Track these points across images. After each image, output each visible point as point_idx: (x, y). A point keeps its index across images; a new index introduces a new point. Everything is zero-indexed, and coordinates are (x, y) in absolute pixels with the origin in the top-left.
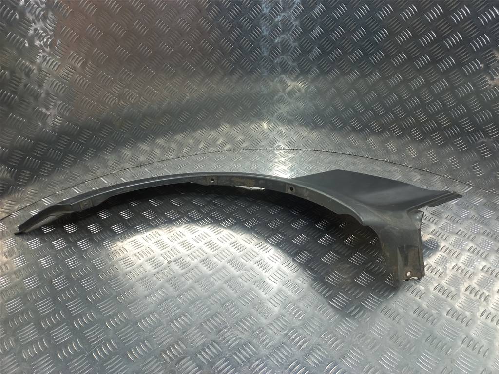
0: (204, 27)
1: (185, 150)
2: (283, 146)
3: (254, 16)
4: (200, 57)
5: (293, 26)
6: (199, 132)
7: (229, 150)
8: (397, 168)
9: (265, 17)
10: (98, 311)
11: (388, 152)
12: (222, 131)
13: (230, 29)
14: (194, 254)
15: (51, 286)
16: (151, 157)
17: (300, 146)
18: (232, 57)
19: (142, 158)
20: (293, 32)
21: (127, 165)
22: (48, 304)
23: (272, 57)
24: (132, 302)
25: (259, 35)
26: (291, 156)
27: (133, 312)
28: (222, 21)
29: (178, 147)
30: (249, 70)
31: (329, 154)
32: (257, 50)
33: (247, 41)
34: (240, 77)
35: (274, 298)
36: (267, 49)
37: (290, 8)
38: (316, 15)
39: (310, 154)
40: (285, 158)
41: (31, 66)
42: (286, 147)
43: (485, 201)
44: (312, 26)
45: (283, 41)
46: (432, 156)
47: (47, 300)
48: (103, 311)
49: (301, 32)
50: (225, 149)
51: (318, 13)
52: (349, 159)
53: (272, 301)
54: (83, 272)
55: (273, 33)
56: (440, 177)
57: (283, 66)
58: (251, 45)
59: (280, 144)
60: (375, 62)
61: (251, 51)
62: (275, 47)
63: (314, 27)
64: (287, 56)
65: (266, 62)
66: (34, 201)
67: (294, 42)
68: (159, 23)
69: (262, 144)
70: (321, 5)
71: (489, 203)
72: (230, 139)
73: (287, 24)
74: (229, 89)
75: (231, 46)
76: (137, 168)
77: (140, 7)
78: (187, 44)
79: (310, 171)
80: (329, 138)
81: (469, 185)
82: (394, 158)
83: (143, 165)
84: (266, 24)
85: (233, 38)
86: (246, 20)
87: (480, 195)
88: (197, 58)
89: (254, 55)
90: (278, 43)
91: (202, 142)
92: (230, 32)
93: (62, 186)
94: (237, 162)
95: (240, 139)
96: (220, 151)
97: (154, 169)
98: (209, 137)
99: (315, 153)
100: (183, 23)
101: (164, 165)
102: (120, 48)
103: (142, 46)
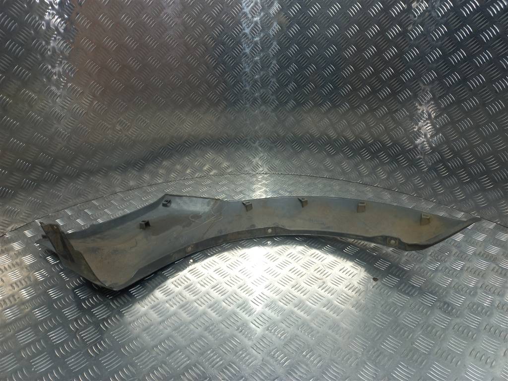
0: (192, 64)
1: (173, 175)
2: (265, 171)
3: (236, 55)
4: (188, 90)
6: (187, 158)
7: (215, 175)
8: (369, 189)
9: (246, 56)
11: (360, 174)
12: (209, 157)
13: (216, 65)
14: (178, 281)
15: (47, 296)
17: (281, 171)
18: (217, 90)
19: (132, 183)
20: (271, 69)
21: (118, 189)
23: (253, 90)
25: (241, 71)
26: (273, 179)
28: (208, 58)
29: (167, 171)
30: (233, 101)
31: (308, 177)
32: (240, 84)
33: (231, 76)
34: (225, 107)
36: (249, 83)
37: (268, 48)
39: (291, 177)
40: (268, 181)
41: (33, 95)
42: (269, 172)
44: (288, 63)
45: (262, 76)
46: (399, 177)
50: (212, 173)
52: (325, 181)
55: (254, 69)
56: (407, 196)
57: (264, 98)
58: (234, 80)
60: (344, 94)
61: (234, 85)
62: (256, 81)
64: (266, 89)
65: (247, 95)
66: (28, 222)
67: (273, 77)
68: (151, 60)
69: (247, 169)
72: (216, 166)
73: (266, 61)
74: (215, 118)
75: (216, 80)
76: (128, 192)
77: (134, 46)
78: (176, 78)
79: (290, 192)
80: (307, 163)
81: (432, 201)
82: (367, 180)
83: (133, 189)
84: (247, 62)
85: (218, 74)
86: (230, 58)
87: (443, 210)
88: (186, 91)
89: (237, 89)
90: (258, 78)
91: (189, 167)
92: (215, 68)
93: (55, 208)
94: (223, 186)
95: (225, 164)
96: (206, 176)
97: (144, 192)
98: (196, 163)
99: (295, 177)
100: (173, 60)
101: (153, 189)
102: (115, 81)
103: (135, 79)
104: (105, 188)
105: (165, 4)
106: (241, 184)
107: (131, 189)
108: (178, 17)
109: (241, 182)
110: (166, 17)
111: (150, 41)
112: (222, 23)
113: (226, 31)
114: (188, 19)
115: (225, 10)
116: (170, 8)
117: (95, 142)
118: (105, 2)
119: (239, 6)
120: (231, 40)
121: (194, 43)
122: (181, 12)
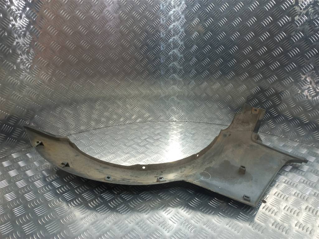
0: (125, 45)
1: (111, 122)
2: (175, 119)
3: (155, 39)
4: (122, 63)
5: (180, 45)
6: (120, 110)
7: (140, 122)
9: (162, 40)
10: (45, 231)
12: (136, 110)
13: (141, 46)
15: (12, 214)
16: (89, 126)
17: (186, 119)
18: (142, 63)
19: (82, 128)
20: (180, 48)
21: (72, 132)
22: (8, 226)
23: (167, 64)
24: (72, 223)
25: (159, 50)
26: (180, 125)
27: (72, 231)
28: (136, 42)
29: (107, 120)
30: (153, 71)
31: (205, 124)
33: (152, 54)
34: (147, 75)
35: (173, 217)
37: (178, 34)
38: (193, 38)
39: (193, 124)
40: (177, 127)
41: (16, 81)
42: (177, 120)
43: (308, 151)
45: (174, 54)
47: (9, 224)
48: (49, 231)
49: (185, 49)
50: (138, 121)
51: (195, 37)
52: (217, 127)
53: (172, 219)
54: (37, 203)
55: (167, 49)
56: (277, 137)
58: (154, 56)
59: (173, 118)
60: (231, 66)
61: (154, 60)
62: (169, 58)
63: (193, 45)
64: (176, 63)
65: (163, 67)
67: (181, 55)
68: (97, 42)
69: (162, 118)
70: (196, 32)
71: (311, 152)
72: (140, 116)
73: (176, 44)
75: (142, 57)
76: (79, 134)
77: (85, 32)
78: (114, 55)
80: (204, 114)
81: (296, 141)
84: (163, 44)
85: (143, 52)
86: (151, 41)
87: (305, 148)
88: (120, 64)
89: (156, 62)
90: (171, 55)
91: (122, 117)
92: (141, 48)
94: (145, 129)
95: (147, 115)
96: (134, 123)
97: (91, 134)
98: (127, 114)
99: (196, 123)
100: (112, 42)
101: (97, 131)
102: (71, 56)
103: (85, 55)
104: (63, 131)
105: (107, 4)
106: (158, 129)
107: (82, 132)
108: (115, 13)
109: (159, 127)
110: (108, 13)
111: (96, 29)
112: (146, 17)
113: (149, 23)
114: (122, 15)
115: (148, 9)
116: (110, 7)
117: (57, 99)
118: (65, 1)
119: (158, 6)
120: (152, 29)
121: (127, 31)
122: (118, 10)
